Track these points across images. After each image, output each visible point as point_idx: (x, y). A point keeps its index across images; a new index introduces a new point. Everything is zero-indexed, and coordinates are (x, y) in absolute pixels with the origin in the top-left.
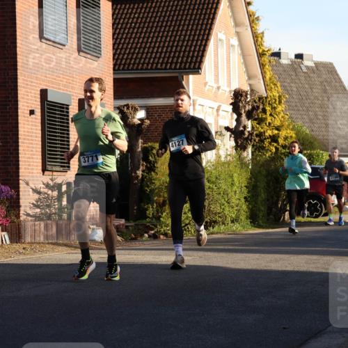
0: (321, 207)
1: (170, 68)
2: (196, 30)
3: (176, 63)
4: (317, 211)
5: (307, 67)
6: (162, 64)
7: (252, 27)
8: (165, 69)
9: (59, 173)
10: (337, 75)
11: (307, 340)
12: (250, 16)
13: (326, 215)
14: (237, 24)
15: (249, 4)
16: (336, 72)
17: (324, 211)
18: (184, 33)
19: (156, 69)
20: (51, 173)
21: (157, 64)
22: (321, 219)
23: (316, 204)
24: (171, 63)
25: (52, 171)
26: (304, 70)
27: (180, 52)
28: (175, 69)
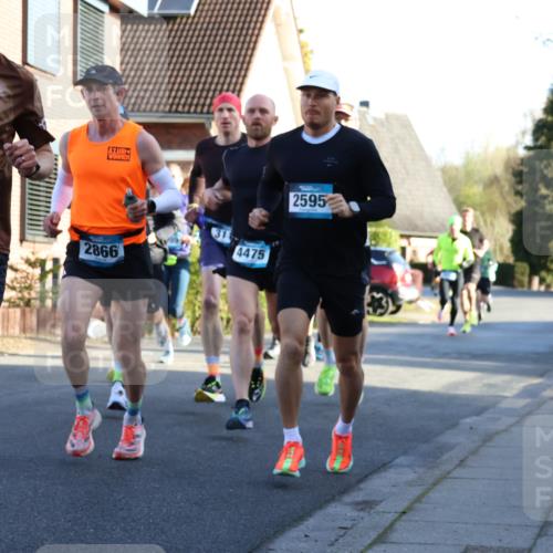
0: (387, 302)
1: (195, 112)
2: (231, 63)
3: (203, 105)
4: (382, 307)
5: (375, 119)
6: (184, 106)
7: (304, 63)
8: (189, 112)
9: (42, 245)
10: (413, 130)
11: (366, 476)
12: (302, 47)
13: (393, 313)
14: (285, 58)
15: (301, 31)
16: (410, 126)
17: (391, 308)
18: (214, 66)
19: (177, 111)
20: (32, 245)
21: (178, 105)
22: (386, 318)
23: (381, 299)
24: (197, 105)
25: (34, 242)
26: (371, 122)
27: (208, 91)
28: (202, 112)
